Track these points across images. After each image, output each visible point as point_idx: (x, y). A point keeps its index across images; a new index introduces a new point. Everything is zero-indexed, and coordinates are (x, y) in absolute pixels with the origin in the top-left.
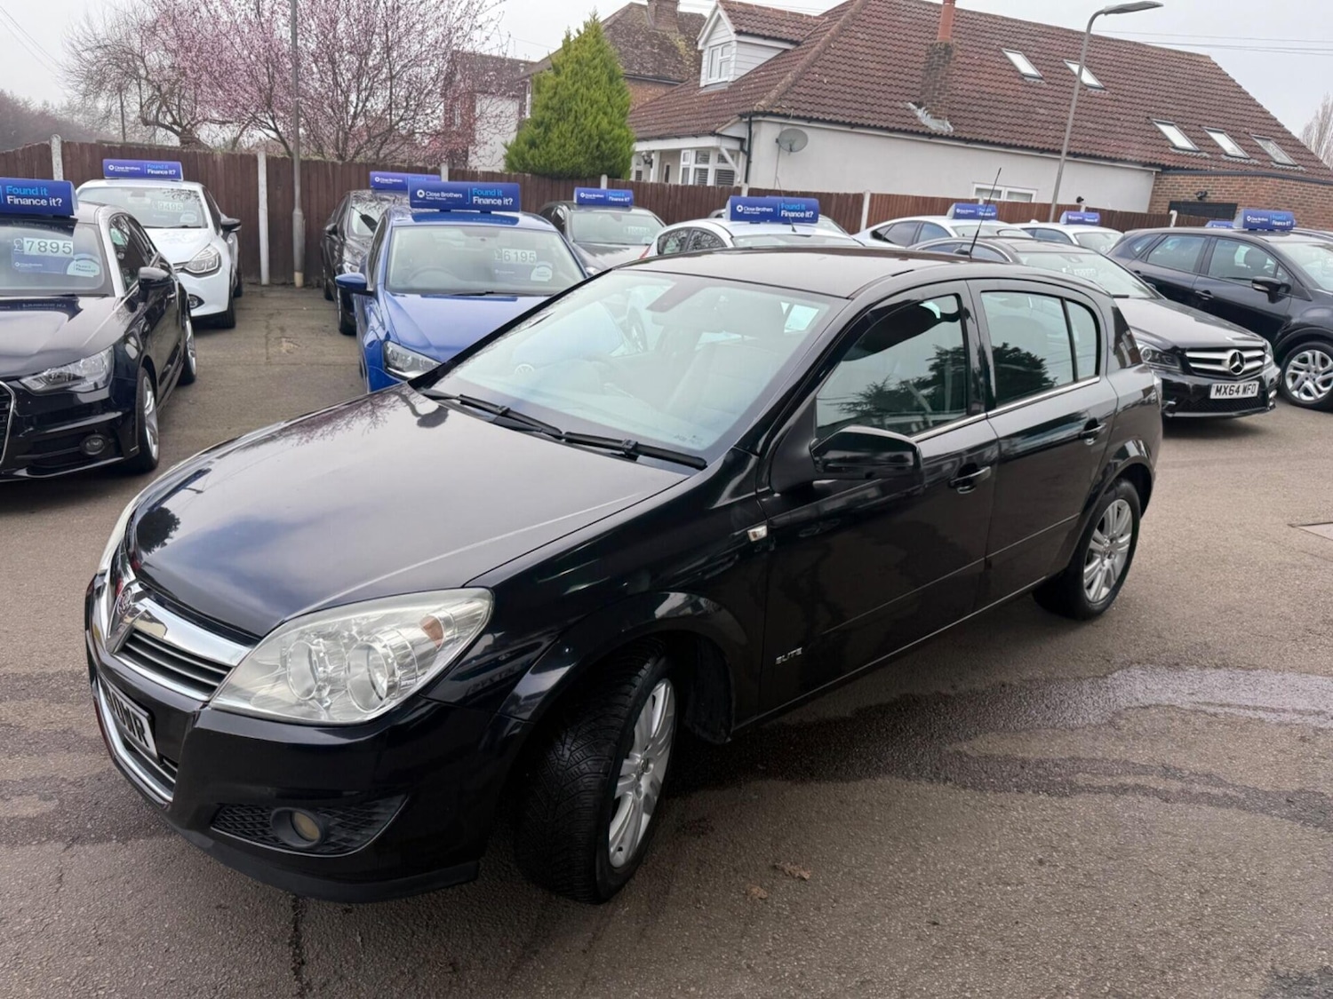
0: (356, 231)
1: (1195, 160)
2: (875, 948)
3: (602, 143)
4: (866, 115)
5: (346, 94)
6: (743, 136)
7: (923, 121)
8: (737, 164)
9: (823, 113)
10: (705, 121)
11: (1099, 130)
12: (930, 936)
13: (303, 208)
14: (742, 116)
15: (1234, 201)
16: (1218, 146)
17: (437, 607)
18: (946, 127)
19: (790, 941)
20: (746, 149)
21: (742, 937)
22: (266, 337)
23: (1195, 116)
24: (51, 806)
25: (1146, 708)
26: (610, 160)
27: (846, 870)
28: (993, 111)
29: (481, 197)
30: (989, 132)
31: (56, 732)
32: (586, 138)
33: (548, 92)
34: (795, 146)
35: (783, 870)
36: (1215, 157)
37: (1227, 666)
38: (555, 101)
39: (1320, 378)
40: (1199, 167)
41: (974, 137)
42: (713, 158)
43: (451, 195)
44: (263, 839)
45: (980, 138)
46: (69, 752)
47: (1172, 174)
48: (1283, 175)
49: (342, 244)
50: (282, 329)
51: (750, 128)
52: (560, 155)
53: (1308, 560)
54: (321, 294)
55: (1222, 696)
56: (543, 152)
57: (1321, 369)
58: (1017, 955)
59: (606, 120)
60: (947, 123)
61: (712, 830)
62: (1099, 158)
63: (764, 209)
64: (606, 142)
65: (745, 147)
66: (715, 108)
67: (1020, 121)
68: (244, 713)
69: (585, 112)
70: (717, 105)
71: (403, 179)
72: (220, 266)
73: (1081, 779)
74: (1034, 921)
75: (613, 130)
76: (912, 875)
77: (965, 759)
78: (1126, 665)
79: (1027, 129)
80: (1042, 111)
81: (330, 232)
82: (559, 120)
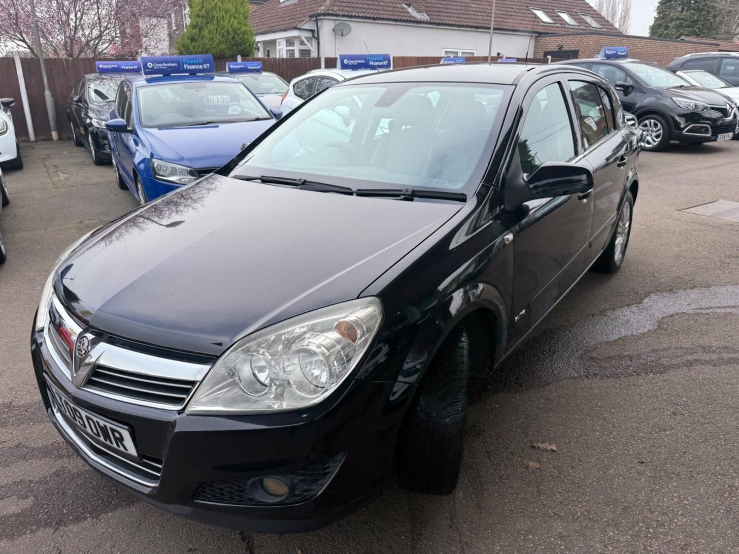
0: (94, 99)
1: (553, 29)
2: (619, 485)
3: (236, 35)
4: (381, 12)
5: (68, 15)
6: (313, 28)
7: (413, 14)
8: (312, 45)
9: (357, 12)
10: (289, 22)
11: (504, 15)
12: (644, 470)
13: (50, 89)
14: (311, 17)
15: (577, 49)
16: (563, 20)
17: (344, 315)
18: (425, 17)
19: (569, 492)
20: (316, 36)
21: (540, 496)
22: (47, 172)
23: (550, 4)
24: (30, 501)
25: (672, 316)
26: (242, 46)
27: (574, 440)
28: (448, 7)
29: (190, 64)
30: (448, 19)
31: (10, 448)
32: (226, 33)
33: (197, 6)
34: (344, 33)
35: (539, 448)
36: (563, 26)
37: (696, 287)
38: (203, 11)
39: (654, 134)
40: (554, 32)
41: (441, 22)
42: (297, 43)
43: (170, 65)
44: (240, 501)
45: (444, 22)
46: (26, 460)
47: (544, 37)
48: (597, 33)
49: (87, 108)
50: (55, 166)
51: (317, 24)
52: (211, 45)
53: (698, 226)
54: (73, 143)
55: (704, 303)
56: (200, 44)
57: (654, 129)
58: (696, 472)
59: (236, 22)
60: (426, 15)
61: (484, 431)
62: (507, 30)
63: (360, 61)
64: (238, 35)
65: (315, 35)
66: (292, 14)
67: (463, 12)
68: (217, 414)
69: (223, 17)
70: (294, 12)
71: (118, 65)
72: (7, 129)
73: (665, 361)
74: (692, 449)
75: (241, 27)
76: (612, 436)
77: (598, 361)
78: (647, 295)
79: (467, 16)
80: (473, 5)
81: (77, 102)
82: (207, 23)
